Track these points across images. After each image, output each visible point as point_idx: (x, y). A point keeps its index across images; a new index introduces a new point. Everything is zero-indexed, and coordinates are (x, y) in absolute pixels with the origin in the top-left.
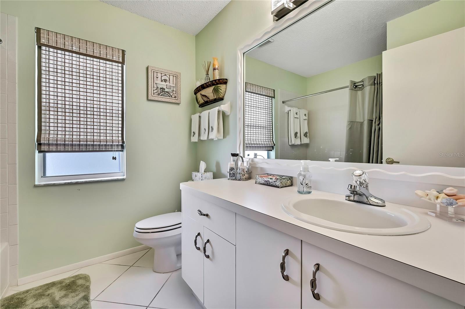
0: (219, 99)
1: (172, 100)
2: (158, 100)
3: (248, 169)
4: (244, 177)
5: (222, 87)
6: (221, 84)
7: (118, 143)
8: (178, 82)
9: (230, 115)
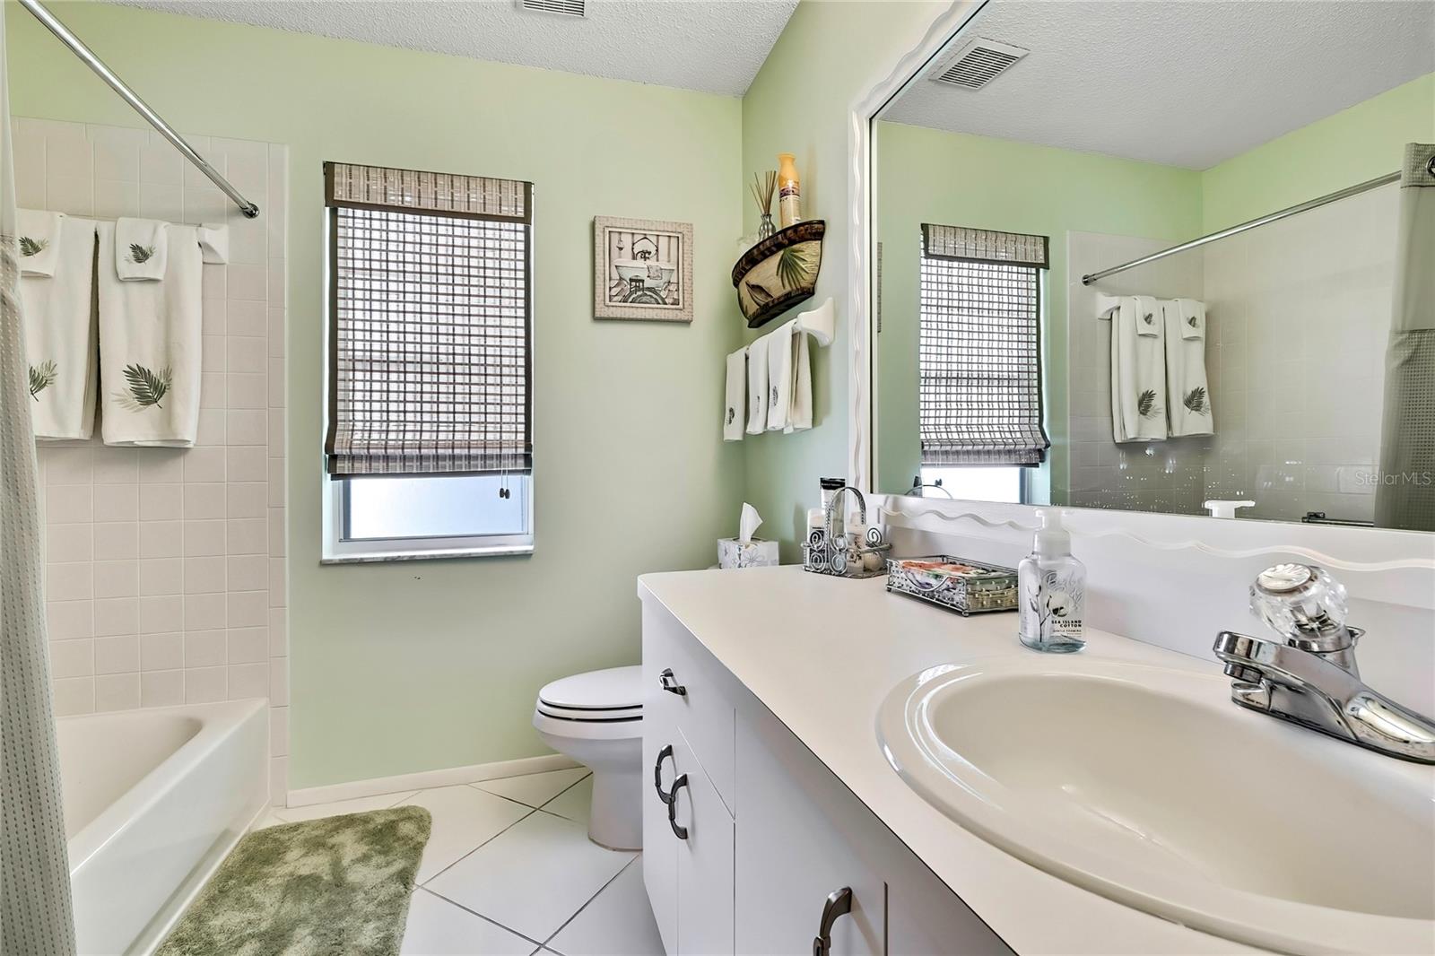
0: (801, 295)
1: (667, 311)
2: (623, 316)
3: (882, 538)
4: (859, 564)
5: (808, 250)
6: (803, 239)
7: (513, 451)
8: (685, 255)
9: (831, 343)
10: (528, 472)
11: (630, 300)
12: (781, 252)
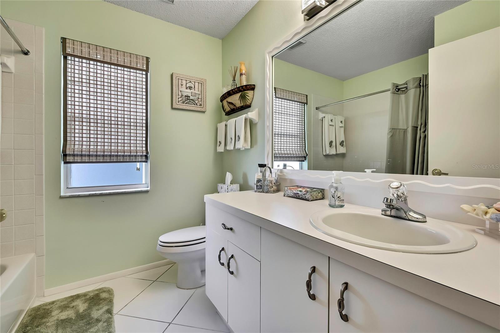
0: (247, 107)
1: (198, 108)
2: (183, 108)
3: (277, 181)
4: (272, 189)
5: (250, 93)
6: (248, 90)
7: (141, 154)
8: (204, 90)
9: (258, 123)
10: (146, 162)
11: (185, 103)
12: (241, 93)
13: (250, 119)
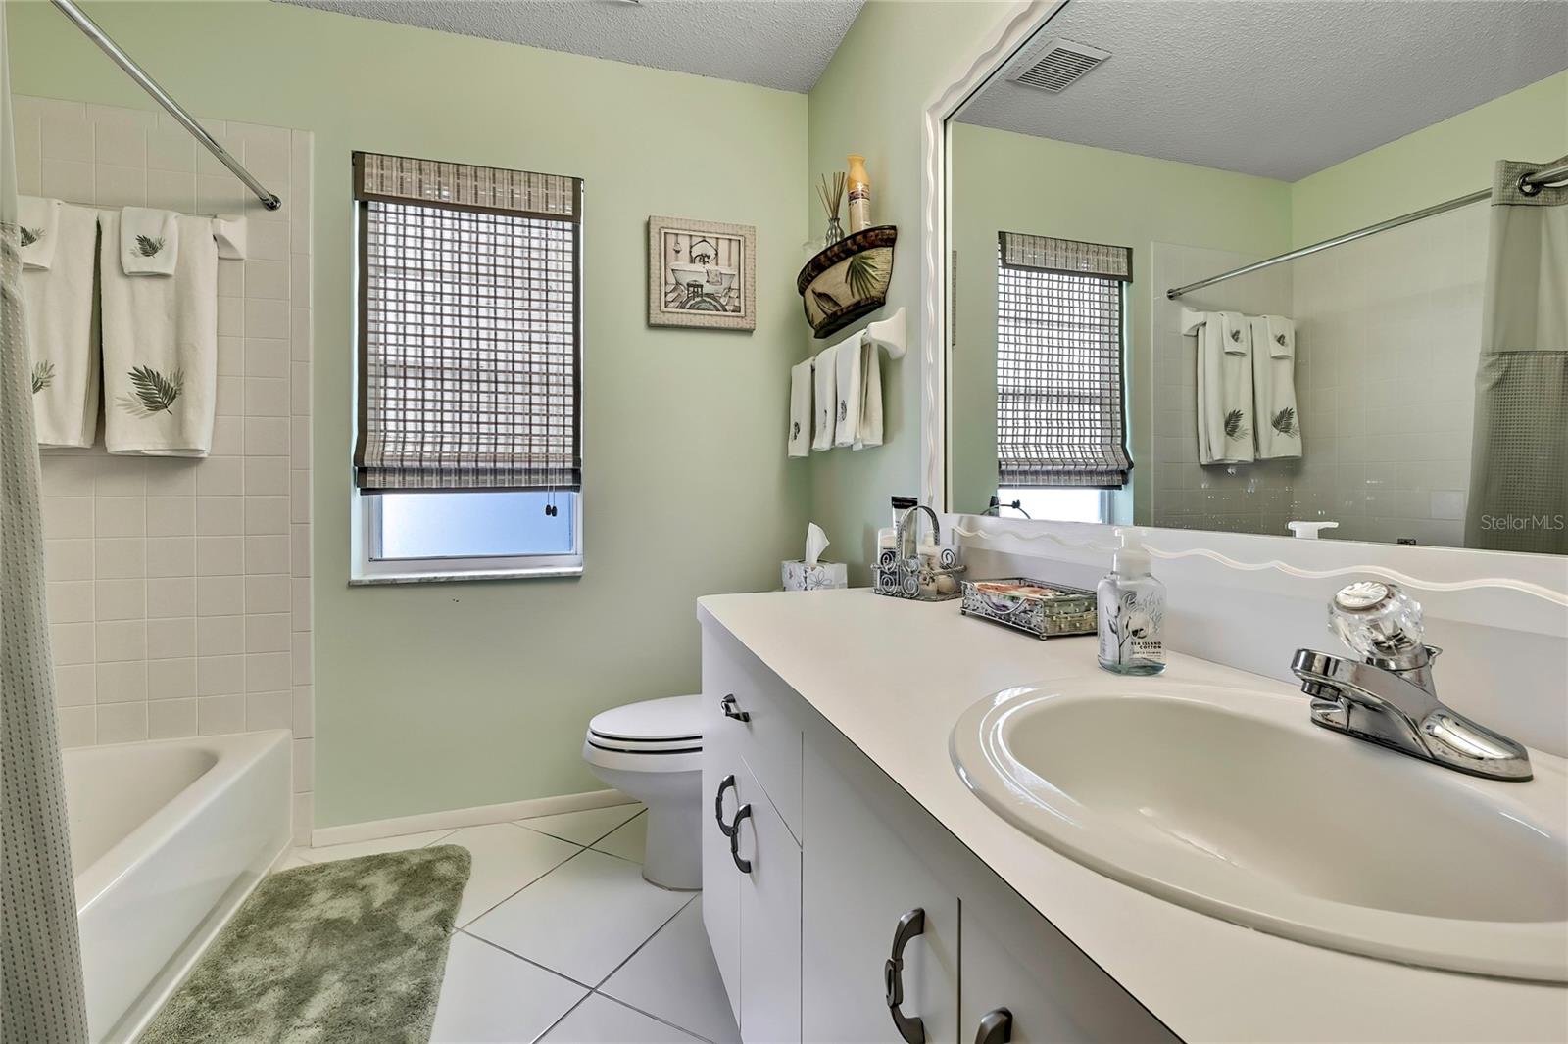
0: (870, 306)
1: (727, 319)
2: (680, 324)
3: (956, 559)
4: (932, 587)
5: (879, 257)
6: (873, 246)
7: (561, 466)
8: (747, 260)
9: (904, 355)
10: (577, 488)
11: (688, 306)
12: (850, 259)
13: (880, 346)
